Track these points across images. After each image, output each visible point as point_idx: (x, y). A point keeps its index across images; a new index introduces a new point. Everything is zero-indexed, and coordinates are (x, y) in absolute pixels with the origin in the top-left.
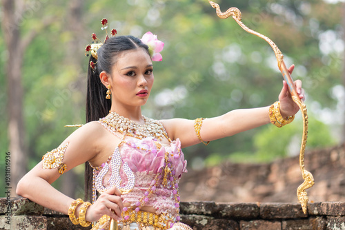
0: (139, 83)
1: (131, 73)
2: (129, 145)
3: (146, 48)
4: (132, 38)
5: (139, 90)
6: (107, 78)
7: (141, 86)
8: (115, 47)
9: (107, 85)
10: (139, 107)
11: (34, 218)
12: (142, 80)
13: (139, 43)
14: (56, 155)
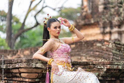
0: (58, 30)
1: (55, 28)
2: (62, 45)
3: (59, 21)
4: (55, 19)
5: (57, 32)
6: (49, 29)
7: (58, 31)
8: (51, 21)
9: (49, 31)
10: (58, 36)
11: (44, 64)
12: (58, 29)
13: (57, 20)
14: (43, 48)
